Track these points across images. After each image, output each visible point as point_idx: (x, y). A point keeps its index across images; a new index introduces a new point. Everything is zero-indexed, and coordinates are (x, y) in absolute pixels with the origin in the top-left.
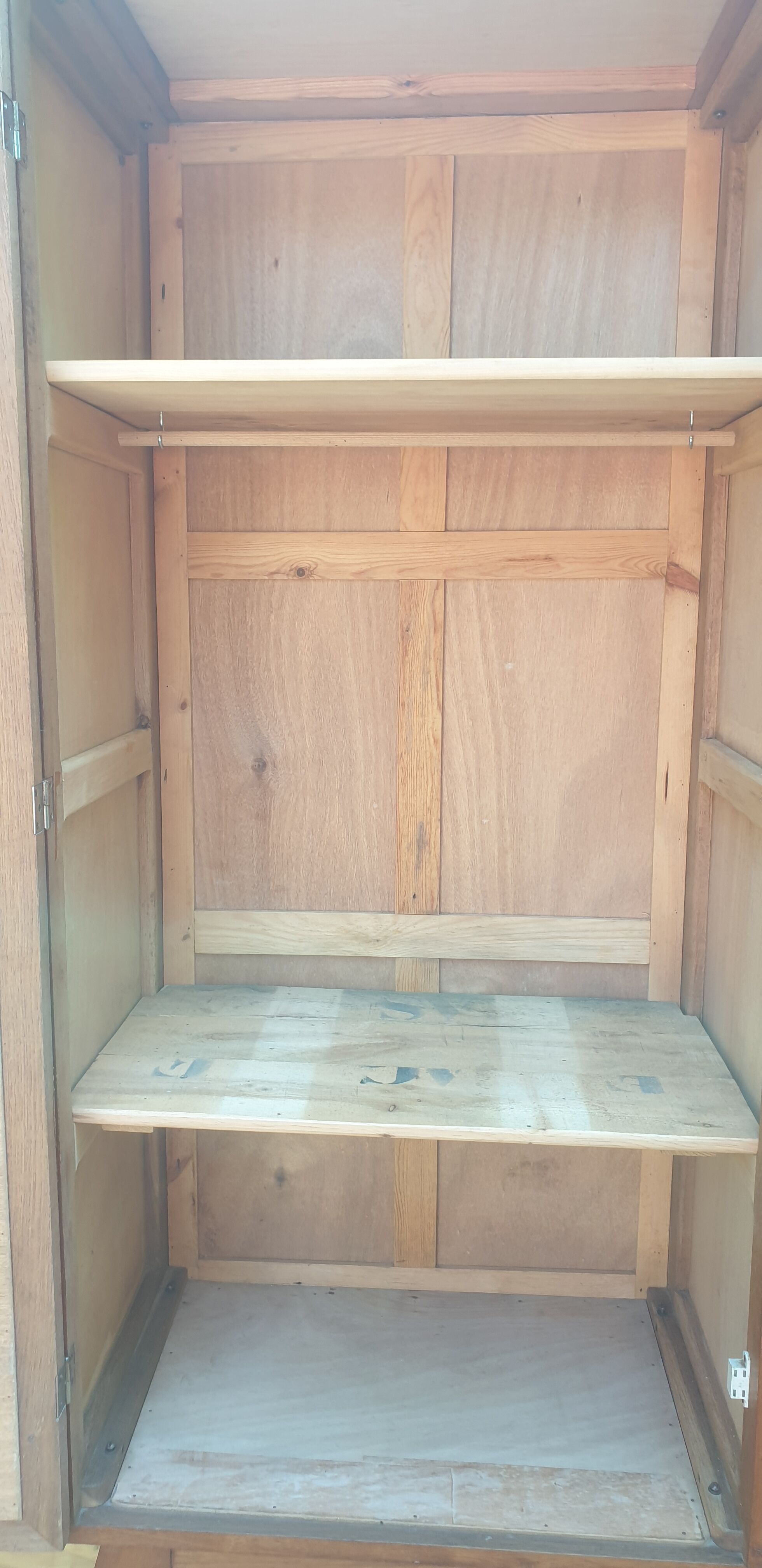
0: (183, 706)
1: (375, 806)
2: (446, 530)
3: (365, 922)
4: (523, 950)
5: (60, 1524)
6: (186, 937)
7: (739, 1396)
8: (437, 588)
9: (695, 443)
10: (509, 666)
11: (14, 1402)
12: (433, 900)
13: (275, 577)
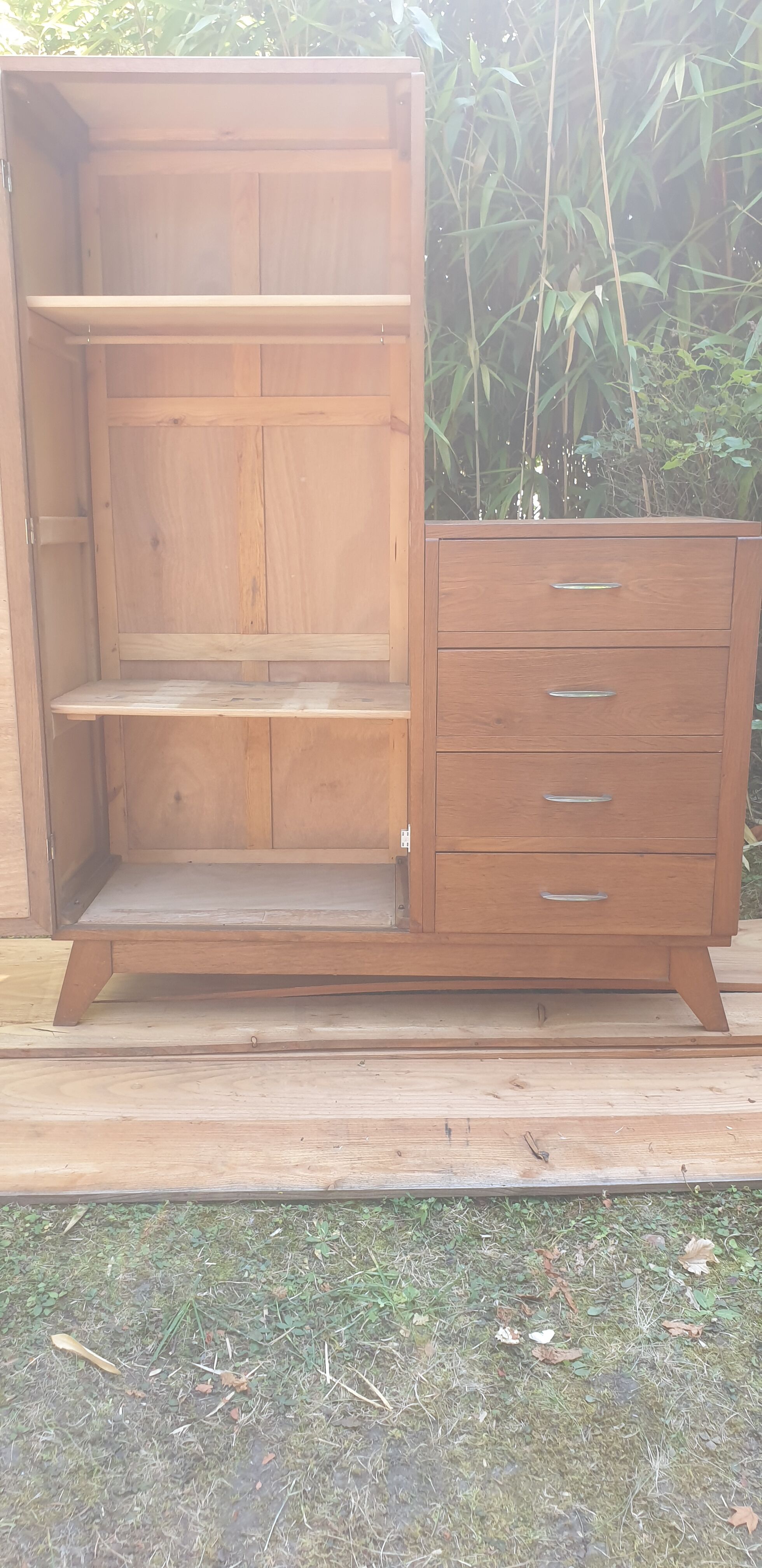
0: (107, 505)
1: (226, 567)
2: (262, 396)
3: (224, 639)
4: (319, 654)
5: (51, 919)
6: (114, 650)
7: (405, 846)
8: (258, 431)
9: (385, 342)
10: (303, 479)
11: (25, 852)
12: (263, 625)
13: (161, 424)
